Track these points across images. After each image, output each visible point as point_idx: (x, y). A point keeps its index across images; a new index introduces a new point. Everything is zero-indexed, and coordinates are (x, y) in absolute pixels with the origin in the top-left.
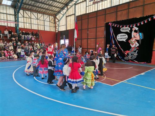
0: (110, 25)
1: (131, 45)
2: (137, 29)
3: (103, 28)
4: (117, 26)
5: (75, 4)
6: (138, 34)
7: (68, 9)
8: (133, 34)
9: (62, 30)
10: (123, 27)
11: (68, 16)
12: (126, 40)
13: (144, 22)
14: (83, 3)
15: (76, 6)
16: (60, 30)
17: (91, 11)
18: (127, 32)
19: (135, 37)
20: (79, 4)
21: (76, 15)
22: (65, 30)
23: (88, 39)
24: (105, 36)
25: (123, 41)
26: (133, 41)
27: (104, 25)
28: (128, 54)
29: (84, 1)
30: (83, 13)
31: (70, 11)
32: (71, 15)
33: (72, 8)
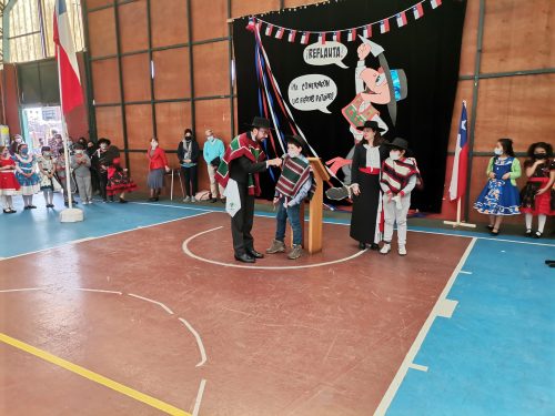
0: (252, 33)
1: (352, 129)
2: (377, 50)
3: (224, 48)
4: (286, 34)
6: (383, 76)
8: (362, 73)
9: (26, 60)
10: (313, 39)
12: (328, 108)
13: (410, 15)
16: (13, 60)
18: (334, 66)
19: (368, 91)
22: (40, 57)
23: (154, 102)
24: (232, 89)
25: (318, 111)
26: (362, 109)
27: (226, 32)
28: (340, 173)
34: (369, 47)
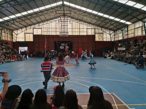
5: (33, 28)
7: (26, 29)
10: (62, 43)
11: (26, 33)
12: (63, 49)
14: (40, 29)
15: (34, 29)
17: (45, 34)
18: (64, 46)
20: (37, 29)
21: (34, 34)
22: (24, 41)
24: (54, 46)
29: (40, 28)
30: (40, 34)
31: (28, 31)
32: (29, 33)
33: (30, 29)
34: (66, 45)
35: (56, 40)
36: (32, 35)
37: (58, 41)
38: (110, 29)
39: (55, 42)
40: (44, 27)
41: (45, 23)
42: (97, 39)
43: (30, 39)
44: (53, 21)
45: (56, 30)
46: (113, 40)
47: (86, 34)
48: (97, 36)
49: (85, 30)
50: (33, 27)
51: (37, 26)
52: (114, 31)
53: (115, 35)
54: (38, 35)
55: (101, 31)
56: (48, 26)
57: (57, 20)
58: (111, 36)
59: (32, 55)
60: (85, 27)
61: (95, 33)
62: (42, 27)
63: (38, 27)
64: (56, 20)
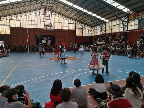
1: (48, 44)
4: (41, 37)
10: (44, 37)
13: (51, 37)
15: (11, 21)
17: (25, 27)
18: (46, 40)
20: (14, 21)
21: (11, 26)
29: (18, 20)
30: (18, 26)
31: (4, 22)
32: (5, 25)
33: (5, 21)
34: (49, 39)
35: (38, 34)
36: (8, 27)
37: (39, 35)
38: (88, 25)
39: (36, 36)
40: (23, 18)
41: (24, 15)
42: (77, 34)
43: (6, 32)
44: (33, 13)
45: (37, 23)
46: (90, 35)
47: (67, 29)
48: (77, 30)
49: (67, 25)
50: (9, 18)
51: (14, 17)
52: (92, 27)
53: (92, 31)
54: (15, 27)
55: (80, 27)
56: (28, 18)
57: (38, 12)
58: (89, 31)
59: (10, 50)
60: (66, 21)
61: (76, 28)
62: (21, 19)
63: (16, 19)
64: (36, 12)
